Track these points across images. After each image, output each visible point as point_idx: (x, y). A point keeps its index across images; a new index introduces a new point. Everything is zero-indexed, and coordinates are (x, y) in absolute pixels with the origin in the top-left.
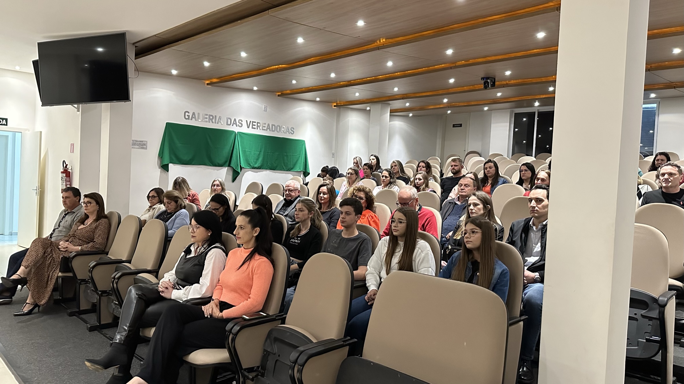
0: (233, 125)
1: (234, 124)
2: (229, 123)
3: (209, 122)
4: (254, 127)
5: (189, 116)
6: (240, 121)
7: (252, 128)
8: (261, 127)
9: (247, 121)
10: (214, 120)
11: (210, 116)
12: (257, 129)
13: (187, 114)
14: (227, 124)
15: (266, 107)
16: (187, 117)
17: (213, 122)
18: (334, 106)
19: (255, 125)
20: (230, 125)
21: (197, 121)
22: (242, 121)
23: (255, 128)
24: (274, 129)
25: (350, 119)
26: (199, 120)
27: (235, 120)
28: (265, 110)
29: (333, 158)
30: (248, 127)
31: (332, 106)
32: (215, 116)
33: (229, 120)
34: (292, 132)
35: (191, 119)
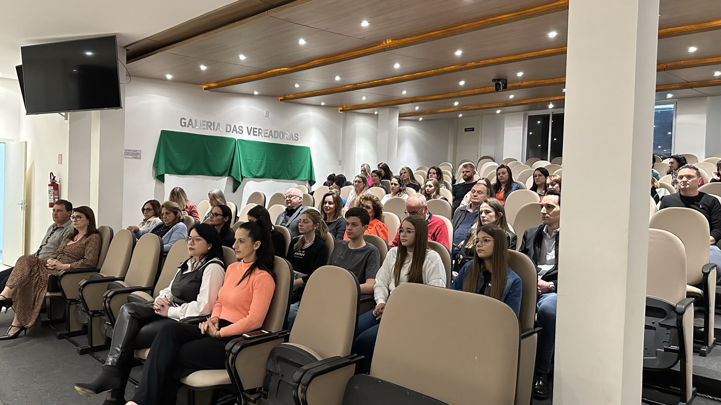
0: (232, 132)
1: (233, 130)
2: (229, 130)
3: (207, 129)
4: (255, 133)
5: (185, 123)
6: (241, 128)
7: (254, 135)
8: (263, 134)
9: (247, 127)
10: (212, 127)
11: (208, 122)
12: (259, 136)
13: (183, 121)
14: (227, 131)
15: (268, 113)
16: (183, 124)
17: (211, 129)
18: (341, 111)
19: (256, 132)
20: (229, 132)
21: (194, 128)
22: (242, 128)
23: (256, 135)
24: (276, 136)
25: (357, 124)
26: (197, 127)
27: (235, 126)
28: (267, 116)
29: (340, 166)
30: (249, 134)
31: (338, 111)
32: (214, 123)
33: (229, 127)
34: (296, 139)
35: (188, 127)
